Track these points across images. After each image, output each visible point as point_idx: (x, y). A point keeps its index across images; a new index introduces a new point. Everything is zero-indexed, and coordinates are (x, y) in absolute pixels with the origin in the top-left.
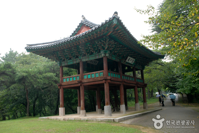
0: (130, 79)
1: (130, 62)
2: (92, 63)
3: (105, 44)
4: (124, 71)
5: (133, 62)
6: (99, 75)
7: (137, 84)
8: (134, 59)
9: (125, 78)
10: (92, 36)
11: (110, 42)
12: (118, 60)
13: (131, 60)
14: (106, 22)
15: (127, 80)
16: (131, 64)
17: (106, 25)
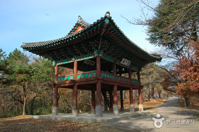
0: (124, 80)
1: (125, 64)
2: (89, 64)
3: (98, 44)
4: (121, 72)
5: (129, 64)
6: (92, 75)
7: (132, 85)
8: (129, 61)
9: (119, 79)
10: (85, 35)
11: (103, 43)
12: (113, 61)
13: (126, 62)
14: (98, 22)
15: (121, 81)
16: (127, 66)
17: (98, 25)
